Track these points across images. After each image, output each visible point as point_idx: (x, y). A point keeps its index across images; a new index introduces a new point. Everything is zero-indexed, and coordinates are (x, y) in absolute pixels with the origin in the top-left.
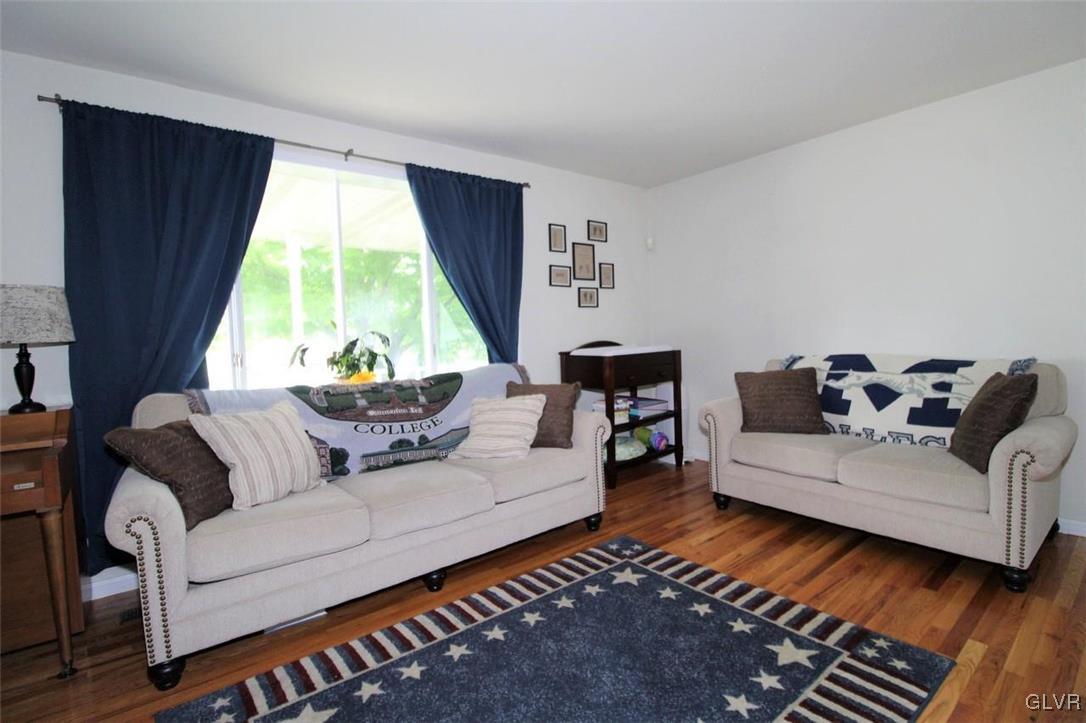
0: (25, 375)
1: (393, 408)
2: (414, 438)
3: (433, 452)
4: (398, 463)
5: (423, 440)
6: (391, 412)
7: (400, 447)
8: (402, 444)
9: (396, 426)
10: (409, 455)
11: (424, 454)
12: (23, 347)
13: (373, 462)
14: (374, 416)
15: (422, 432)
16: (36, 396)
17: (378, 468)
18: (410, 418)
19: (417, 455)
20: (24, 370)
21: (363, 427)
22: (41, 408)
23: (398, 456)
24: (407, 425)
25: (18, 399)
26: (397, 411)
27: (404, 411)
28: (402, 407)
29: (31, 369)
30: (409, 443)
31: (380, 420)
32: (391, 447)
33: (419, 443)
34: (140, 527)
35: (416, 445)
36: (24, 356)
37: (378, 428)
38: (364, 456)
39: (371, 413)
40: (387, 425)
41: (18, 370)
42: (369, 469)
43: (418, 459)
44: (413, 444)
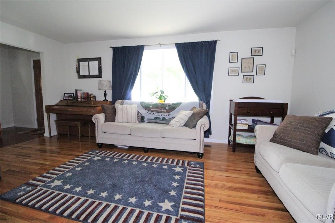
0: (105, 95)
1: (157, 109)
2: (161, 118)
3: (166, 122)
4: (156, 123)
5: (164, 119)
6: (157, 110)
7: (157, 119)
8: (157, 118)
9: (157, 114)
10: (159, 121)
11: (163, 122)
12: (105, 90)
13: (150, 121)
14: (152, 110)
15: (164, 116)
16: (107, 99)
17: (151, 123)
18: (161, 112)
19: (162, 122)
20: (105, 94)
21: (149, 112)
22: (107, 100)
23: (156, 121)
24: (160, 114)
25: (104, 99)
26: (158, 110)
27: (160, 110)
28: (160, 109)
29: (106, 94)
30: (159, 118)
31: (153, 111)
32: (154, 118)
33: (162, 119)
34: (96, 119)
35: (161, 119)
36: (105, 92)
37: (152, 113)
38: (148, 119)
39: (152, 109)
40: (154, 113)
41: (104, 94)
42: (149, 122)
43: (162, 123)
44: (160, 119)
